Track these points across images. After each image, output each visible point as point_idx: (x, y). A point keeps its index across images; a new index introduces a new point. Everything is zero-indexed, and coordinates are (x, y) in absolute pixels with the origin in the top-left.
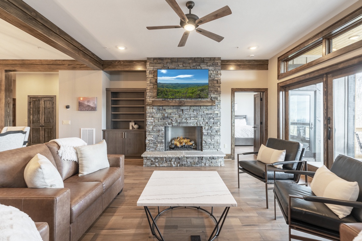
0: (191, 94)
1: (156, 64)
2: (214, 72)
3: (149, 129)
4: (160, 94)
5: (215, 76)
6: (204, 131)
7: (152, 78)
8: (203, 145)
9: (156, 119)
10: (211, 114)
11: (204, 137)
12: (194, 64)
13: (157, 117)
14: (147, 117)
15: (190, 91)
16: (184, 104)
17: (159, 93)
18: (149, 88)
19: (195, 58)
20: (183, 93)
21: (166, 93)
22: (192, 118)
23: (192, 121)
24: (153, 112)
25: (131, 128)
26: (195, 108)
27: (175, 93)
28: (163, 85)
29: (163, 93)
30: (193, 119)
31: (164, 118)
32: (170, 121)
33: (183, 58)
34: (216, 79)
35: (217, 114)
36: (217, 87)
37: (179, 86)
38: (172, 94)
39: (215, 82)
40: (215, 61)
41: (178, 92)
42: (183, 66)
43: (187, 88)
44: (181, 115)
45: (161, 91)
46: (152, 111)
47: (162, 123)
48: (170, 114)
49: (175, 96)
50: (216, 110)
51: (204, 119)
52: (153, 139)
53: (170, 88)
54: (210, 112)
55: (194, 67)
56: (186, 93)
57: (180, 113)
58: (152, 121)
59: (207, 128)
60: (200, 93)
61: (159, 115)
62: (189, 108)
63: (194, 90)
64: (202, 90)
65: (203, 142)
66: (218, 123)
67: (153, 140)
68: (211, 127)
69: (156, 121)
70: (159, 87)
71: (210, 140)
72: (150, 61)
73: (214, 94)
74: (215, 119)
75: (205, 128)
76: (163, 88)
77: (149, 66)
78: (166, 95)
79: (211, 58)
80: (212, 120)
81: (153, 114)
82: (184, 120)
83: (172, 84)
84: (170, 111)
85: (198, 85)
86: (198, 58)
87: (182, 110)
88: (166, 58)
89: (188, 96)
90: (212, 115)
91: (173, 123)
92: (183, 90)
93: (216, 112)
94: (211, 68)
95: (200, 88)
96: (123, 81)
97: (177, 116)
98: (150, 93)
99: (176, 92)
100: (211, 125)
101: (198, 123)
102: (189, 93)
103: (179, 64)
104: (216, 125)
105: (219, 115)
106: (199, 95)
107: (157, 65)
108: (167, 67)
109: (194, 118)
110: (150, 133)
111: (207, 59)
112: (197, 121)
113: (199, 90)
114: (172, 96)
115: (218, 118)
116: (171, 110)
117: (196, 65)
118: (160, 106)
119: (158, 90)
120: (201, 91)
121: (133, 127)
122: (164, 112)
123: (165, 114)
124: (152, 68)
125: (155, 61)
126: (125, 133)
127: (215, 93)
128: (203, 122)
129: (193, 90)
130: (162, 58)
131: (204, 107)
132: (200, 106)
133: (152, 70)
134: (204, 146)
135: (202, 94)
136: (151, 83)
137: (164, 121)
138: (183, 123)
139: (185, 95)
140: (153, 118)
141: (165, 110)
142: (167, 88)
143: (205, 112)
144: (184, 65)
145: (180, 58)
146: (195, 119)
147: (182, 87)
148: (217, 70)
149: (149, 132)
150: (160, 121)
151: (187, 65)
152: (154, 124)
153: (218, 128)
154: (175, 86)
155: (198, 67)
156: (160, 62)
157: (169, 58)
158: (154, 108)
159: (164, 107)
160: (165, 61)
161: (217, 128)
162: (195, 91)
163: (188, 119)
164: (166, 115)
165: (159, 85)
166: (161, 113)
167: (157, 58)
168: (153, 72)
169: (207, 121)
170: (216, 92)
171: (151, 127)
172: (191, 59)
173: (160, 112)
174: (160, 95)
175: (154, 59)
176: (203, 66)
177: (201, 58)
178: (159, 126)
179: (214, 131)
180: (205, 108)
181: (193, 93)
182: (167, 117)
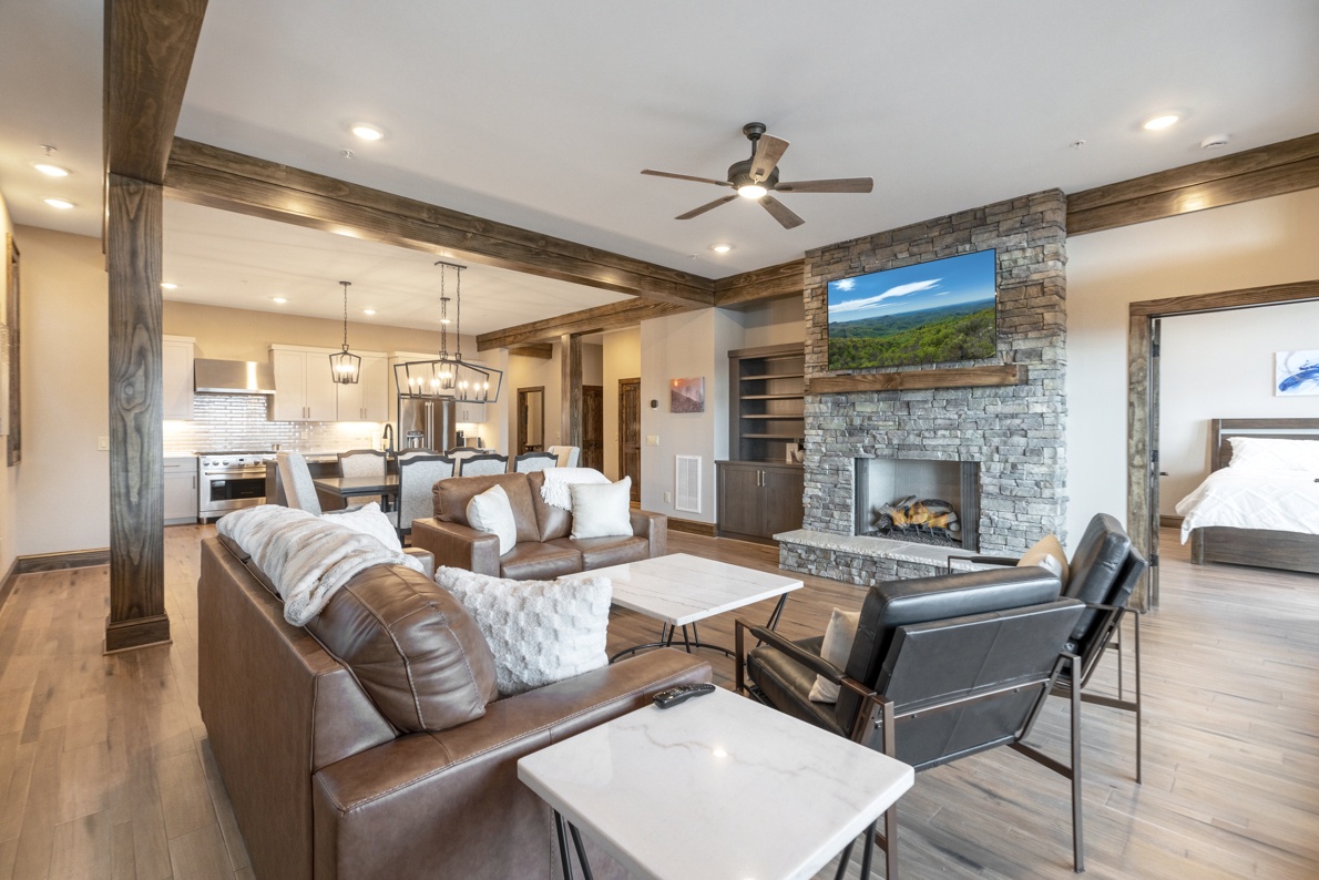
0: (931, 349)
1: (829, 264)
2: (1029, 253)
3: (812, 465)
4: (836, 357)
5: (1032, 267)
6: (985, 479)
7: (818, 311)
8: (981, 530)
9: (828, 433)
10: (1013, 416)
11: (984, 502)
12: (949, 239)
13: (833, 426)
14: (807, 427)
15: (927, 338)
16: (901, 384)
17: (834, 355)
18: (809, 342)
19: (950, 217)
20: (906, 347)
21: (853, 352)
22: (940, 433)
23: (941, 442)
24: (822, 414)
25: (789, 460)
26: (952, 395)
27: (881, 350)
28: (844, 329)
29: (846, 353)
30: (944, 436)
31: (852, 431)
32: (867, 441)
33: (910, 227)
34: (1035, 277)
35: (1042, 415)
36: (1039, 311)
37: (891, 325)
38: (871, 355)
39: (1034, 291)
40: (1033, 210)
41: (890, 345)
42: (911, 255)
43: (918, 326)
44: (904, 420)
45: (840, 348)
46: (817, 410)
47: (844, 447)
48: (870, 418)
49: (881, 360)
50: (1034, 399)
51: (984, 437)
52: (820, 494)
53: (866, 333)
54: (1009, 408)
55: (947, 251)
56: (914, 347)
57: (900, 413)
58: (818, 439)
59: (997, 467)
60: (965, 341)
61: (836, 421)
62: (929, 395)
63: (944, 331)
64: (972, 329)
65: (984, 520)
66: (1047, 452)
67: (821, 499)
68: (1014, 466)
69: (829, 440)
70: (834, 336)
71: (1010, 516)
72: (814, 260)
73: (1026, 338)
74: (1030, 434)
75: (988, 470)
76: (845, 337)
77: (810, 275)
78: (853, 359)
79: (1012, 202)
80: (1019, 440)
81: (822, 419)
82: (913, 439)
83: (869, 322)
84: (868, 409)
85: (955, 312)
86: (961, 213)
87: (908, 404)
88: (857, 240)
89: (921, 354)
90: (1018, 421)
91: (876, 446)
92: (906, 338)
93: (1038, 409)
94: (1012, 240)
95: (964, 323)
96: (774, 323)
97: (891, 423)
98: (815, 356)
99: (882, 345)
100: (1012, 459)
101: (963, 450)
102: (924, 345)
103: (897, 249)
104: (1036, 459)
105: (1047, 421)
106: (961, 348)
107: (831, 267)
108: (861, 268)
109: (947, 433)
110: (814, 477)
111: (996, 210)
112: (957, 442)
113: (960, 331)
114: (870, 361)
115: (1047, 432)
116: (872, 405)
117: (958, 240)
118: (839, 394)
119: (831, 346)
120: (967, 334)
121: (793, 456)
122: (850, 413)
123: (855, 418)
124: (818, 279)
125: (827, 256)
126: (761, 474)
127: (1030, 335)
128: (980, 448)
129: (939, 331)
130: (846, 242)
131: (988, 391)
132: (972, 387)
133: (816, 286)
134: (987, 537)
135: (973, 343)
136: (815, 325)
137: (853, 439)
138: (910, 447)
139: (911, 354)
140: (821, 432)
141: (854, 404)
142: (856, 335)
143: (991, 409)
144: (915, 250)
145: (900, 230)
146: (951, 437)
147: (900, 328)
148: (1039, 243)
149: (812, 473)
150: (840, 439)
151: (923, 248)
152: (824, 449)
153: (1044, 470)
154: (879, 326)
155: (960, 248)
156: (841, 255)
157: (865, 238)
158: (824, 399)
159: (853, 397)
160: (855, 251)
161: (1039, 471)
162: (946, 337)
163: (927, 434)
164: (857, 422)
165: (833, 330)
166: (842, 415)
167: (831, 246)
168: (820, 291)
169: (996, 441)
170: (1034, 329)
171: (817, 458)
172: (936, 222)
173: (842, 411)
174: (838, 360)
175: (825, 250)
176: (984, 240)
177: (972, 210)
178: (838, 456)
179: (1030, 482)
180: (989, 396)
181: (937, 343)
182: (861, 429)
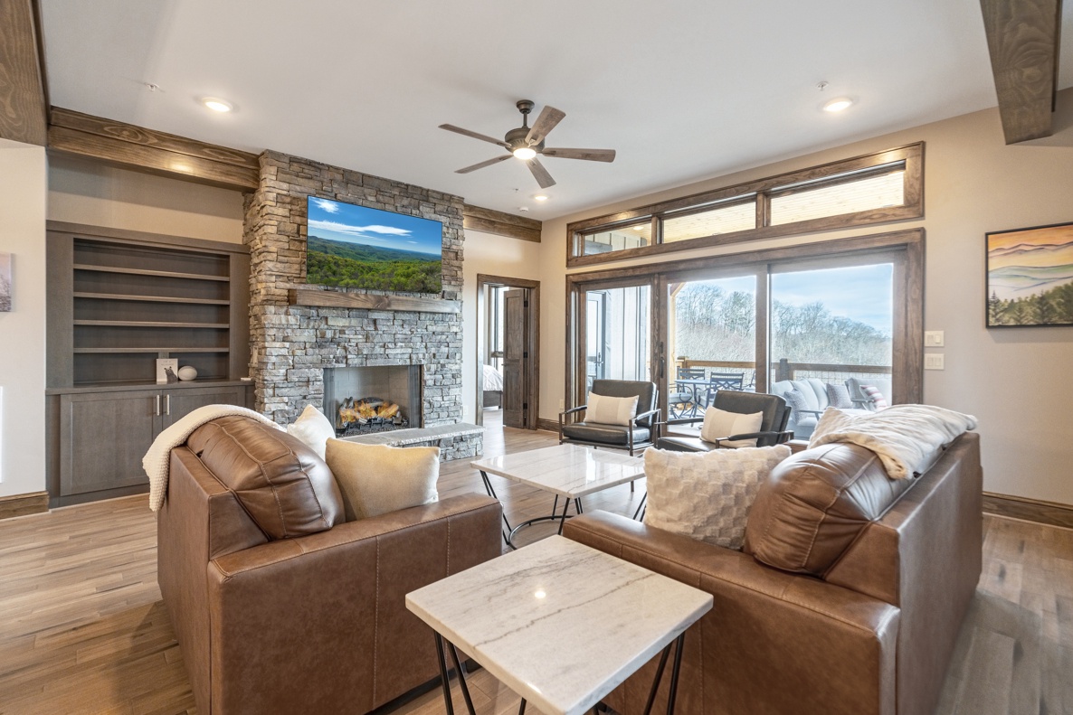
0: (403, 279)
1: (297, 176)
2: (450, 231)
3: (275, 379)
4: (315, 269)
5: (453, 240)
6: (426, 376)
7: (284, 219)
8: (425, 411)
9: (296, 345)
10: (442, 333)
11: (426, 392)
12: (405, 202)
13: (302, 339)
14: (268, 339)
15: (400, 271)
16: (389, 305)
17: (312, 265)
18: (273, 249)
19: (407, 185)
20: (383, 274)
21: (334, 268)
22: (399, 344)
23: (398, 351)
24: (289, 326)
26: (406, 317)
27: (362, 272)
28: (325, 246)
29: (326, 268)
30: (401, 347)
31: (320, 343)
32: (340, 352)
33: (378, 178)
34: (454, 247)
35: (456, 333)
36: (456, 269)
37: (372, 254)
38: (353, 274)
39: (452, 255)
40: (453, 205)
41: (370, 269)
42: (378, 201)
43: (394, 260)
44: (372, 335)
45: (320, 262)
46: (284, 322)
47: (316, 359)
48: (342, 332)
49: (362, 279)
50: (452, 323)
51: (426, 347)
52: (287, 408)
53: (348, 255)
54: (439, 328)
55: (404, 209)
56: (390, 275)
57: (369, 329)
58: (284, 352)
59: (433, 367)
60: (426, 279)
61: (306, 334)
62: (390, 315)
63: (412, 269)
64: (430, 272)
65: (426, 405)
66: (458, 356)
67: (288, 412)
68: (443, 366)
69: (298, 352)
70: (313, 249)
71: (440, 399)
72: (280, 164)
73: (450, 284)
74: (451, 345)
75: (429, 370)
76: (326, 253)
77: (274, 178)
78: (334, 273)
79: (443, 194)
80: (444, 349)
81: (289, 331)
82: (379, 350)
83: (352, 246)
84: (341, 323)
85: (421, 258)
86: (415, 187)
87: (375, 321)
88: (329, 166)
89: (396, 282)
90: (444, 337)
91: (349, 357)
92: (384, 266)
93: (455, 329)
94: (443, 219)
95: (426, 266)
97: (360, 337)
98: (279, 265)
99: (362, 267)
100: (442, 362)
101: (414, 357)
102: (397, 275)
103: (366, 191)
104: (453, 361)
105: (458, 337)
106: (423, 282)
107: (301, 180)
108: (333, 195)
109: (403, 344)
110: (277, 391)
111: (435, 195)
112: (410, 351)
113: (423, 271)
114: (351, 279)
115: (459, 345)
116: (344, 320)
117: (410, 204)
118: (310, 307)
119: (310, 257)
120: (427, 274)
122: (322, 327)
123: (328, 331)
124: (285, 186)
125: (295, 167)
126: (163, 399)
127: (453, 283)
128: (424, 355)
129: (409, 268)
130: (319, 163)
131: (428, 316)
132: (419, 312)
133: (285, 193)
134: (428, 415)
135: (431, 282)
136: (279, 232)
137: (324, 351)
138: (377, 357)
139: (387, 280)
140: (287, 345)
141: (326, 318)
142: (339, 254)
143: (430, 328)
144: (381, 198)
145: (370, 177)
146: (406, 347)
147: (379, 258)
148: (456, 227)
149: (274, 388)
150: (310, 351)
151: (387, 199)
152: (291, 362)
153: (457, 367)
154: (360, 251)
155: (414, 212)
156: (311, 173)
157: (337, 169)
158: (291, 311)
159: (323, 312)
160: (327, 176)
161: (455, 367)
162: (414, 273)
163: (390, 346)
164: (329, 334)
165: (312, 243)
166: (313, 328)
167: (302, 159)
168: (288, 200)
169: (433, 350)
170: (453, 280)
171: (283, 371)
172: (397, 184)
173: (312, 324)
174: (317, 272)
175: (293, 160)
176: (426, 211)
177: (421, 188)
178: (309, 368)
179: (449, 375)
180: (429, 319)
181: (408, 276)
182: (332, 340)
